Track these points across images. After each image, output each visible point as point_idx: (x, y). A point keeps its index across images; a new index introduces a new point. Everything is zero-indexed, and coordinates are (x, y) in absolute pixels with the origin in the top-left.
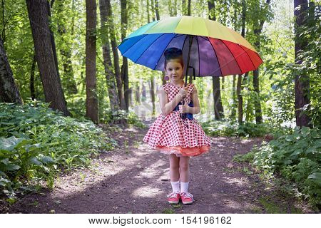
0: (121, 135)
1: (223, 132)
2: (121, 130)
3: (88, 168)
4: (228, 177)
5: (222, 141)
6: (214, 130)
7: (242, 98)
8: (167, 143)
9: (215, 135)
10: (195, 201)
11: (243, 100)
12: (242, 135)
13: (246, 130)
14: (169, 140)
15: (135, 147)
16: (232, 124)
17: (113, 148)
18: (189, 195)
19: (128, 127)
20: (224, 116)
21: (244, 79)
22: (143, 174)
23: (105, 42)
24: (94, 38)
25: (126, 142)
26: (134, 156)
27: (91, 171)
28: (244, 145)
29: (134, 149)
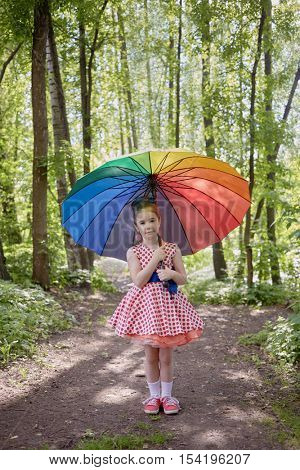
0: (82, 305)
1: (225, 298)
2: (82, 297)
3: (33, 359)
4: (229, 368)
5: (223, 312)
6: (213, 296)
7: (251, 250)
8: (140, 330)
9: (215, 302)
10: (182, 408)
11: (254, 253)
12: (252, 302)
13: (258, 296)
14: (142, 325)
15: (101, 323)
16: (238, 286)
17: (69, 326)
18: (173, 401)
19: (93, 294)
20: (227, 275)
21: (255, 223)
22: (111, 367)
23: (60, 174)
24: (45, 169)
25: (88, 318)
26: (99, 338)
27: (37, 363)
28: (254, 318)
29: (99, 326)
